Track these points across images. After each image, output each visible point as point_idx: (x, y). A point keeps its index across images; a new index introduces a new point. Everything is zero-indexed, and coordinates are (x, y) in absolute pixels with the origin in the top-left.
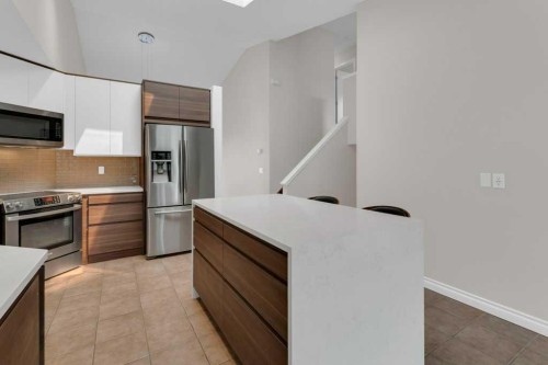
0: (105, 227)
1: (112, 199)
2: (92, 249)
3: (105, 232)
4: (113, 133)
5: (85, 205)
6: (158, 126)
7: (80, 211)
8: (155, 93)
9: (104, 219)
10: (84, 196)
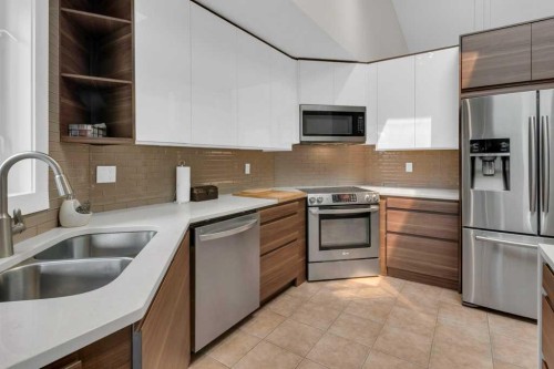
0: (405, 238)
1: (414, 204)
2: (392, 261)
3: (405, 245)
4: (417, 120)
5: (383, 208)
6: (495, 97)
7: (378, 212)
8: (480, 50)
9: (404, 227)
10: (382, 197)
